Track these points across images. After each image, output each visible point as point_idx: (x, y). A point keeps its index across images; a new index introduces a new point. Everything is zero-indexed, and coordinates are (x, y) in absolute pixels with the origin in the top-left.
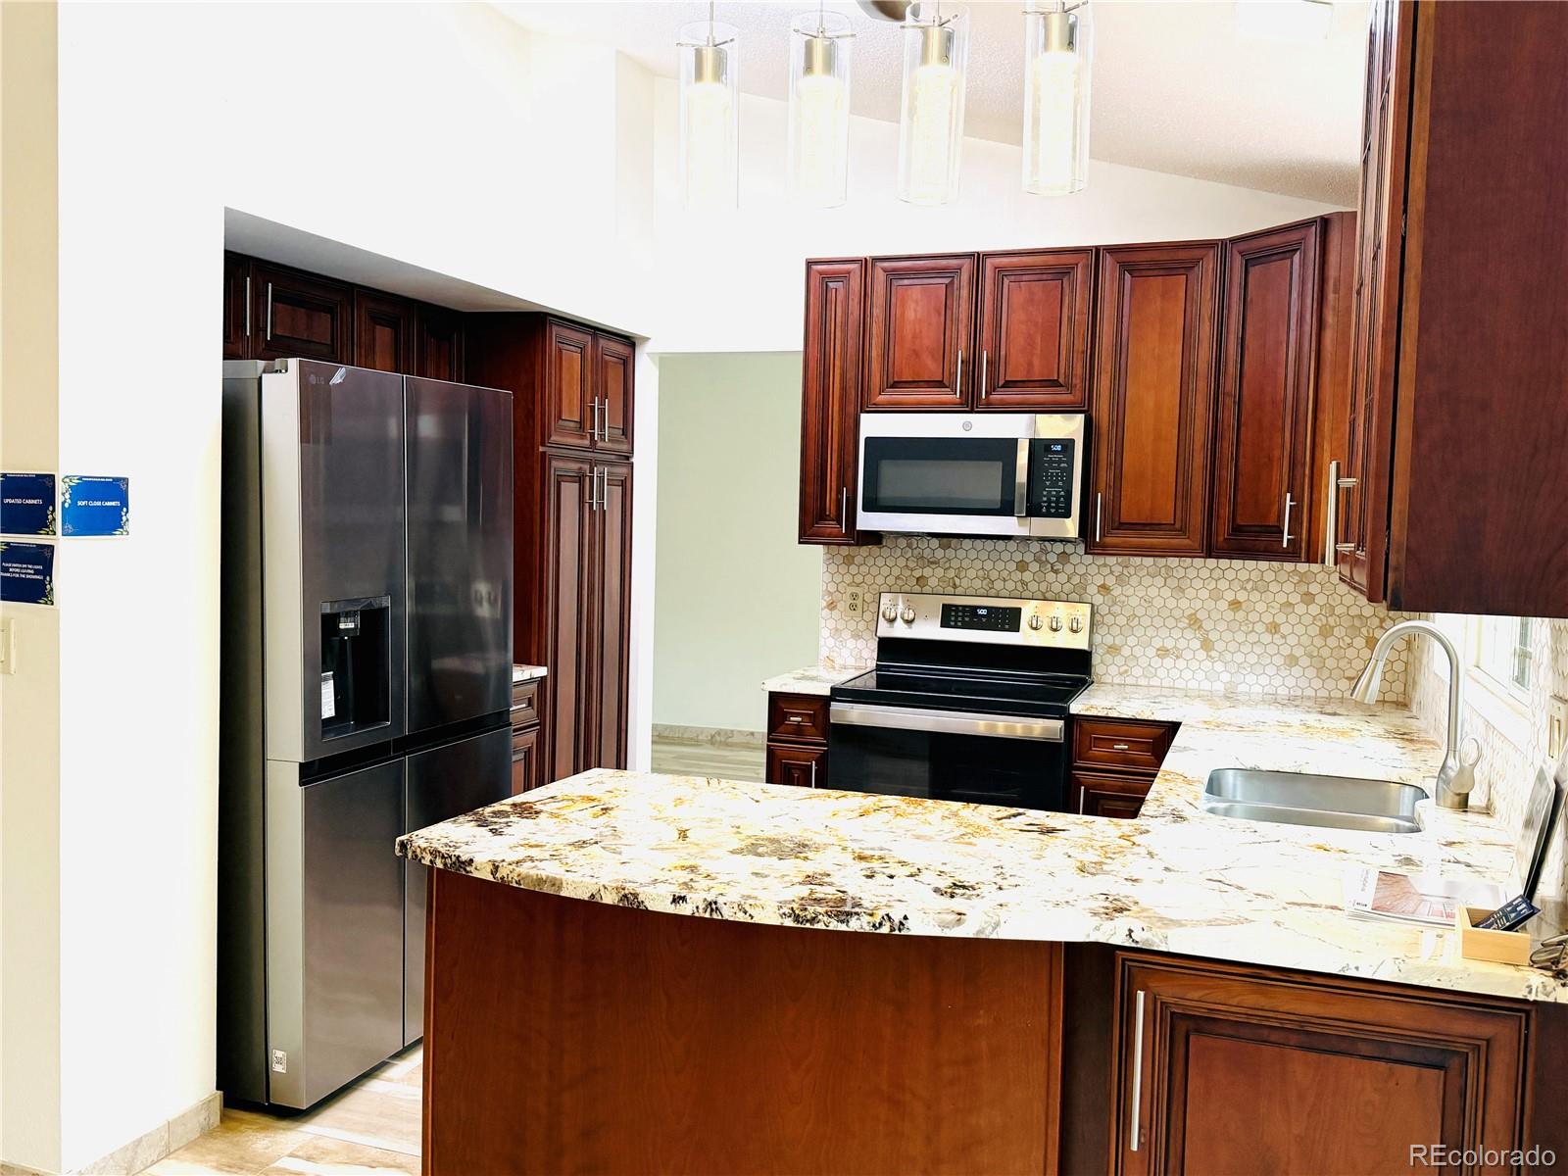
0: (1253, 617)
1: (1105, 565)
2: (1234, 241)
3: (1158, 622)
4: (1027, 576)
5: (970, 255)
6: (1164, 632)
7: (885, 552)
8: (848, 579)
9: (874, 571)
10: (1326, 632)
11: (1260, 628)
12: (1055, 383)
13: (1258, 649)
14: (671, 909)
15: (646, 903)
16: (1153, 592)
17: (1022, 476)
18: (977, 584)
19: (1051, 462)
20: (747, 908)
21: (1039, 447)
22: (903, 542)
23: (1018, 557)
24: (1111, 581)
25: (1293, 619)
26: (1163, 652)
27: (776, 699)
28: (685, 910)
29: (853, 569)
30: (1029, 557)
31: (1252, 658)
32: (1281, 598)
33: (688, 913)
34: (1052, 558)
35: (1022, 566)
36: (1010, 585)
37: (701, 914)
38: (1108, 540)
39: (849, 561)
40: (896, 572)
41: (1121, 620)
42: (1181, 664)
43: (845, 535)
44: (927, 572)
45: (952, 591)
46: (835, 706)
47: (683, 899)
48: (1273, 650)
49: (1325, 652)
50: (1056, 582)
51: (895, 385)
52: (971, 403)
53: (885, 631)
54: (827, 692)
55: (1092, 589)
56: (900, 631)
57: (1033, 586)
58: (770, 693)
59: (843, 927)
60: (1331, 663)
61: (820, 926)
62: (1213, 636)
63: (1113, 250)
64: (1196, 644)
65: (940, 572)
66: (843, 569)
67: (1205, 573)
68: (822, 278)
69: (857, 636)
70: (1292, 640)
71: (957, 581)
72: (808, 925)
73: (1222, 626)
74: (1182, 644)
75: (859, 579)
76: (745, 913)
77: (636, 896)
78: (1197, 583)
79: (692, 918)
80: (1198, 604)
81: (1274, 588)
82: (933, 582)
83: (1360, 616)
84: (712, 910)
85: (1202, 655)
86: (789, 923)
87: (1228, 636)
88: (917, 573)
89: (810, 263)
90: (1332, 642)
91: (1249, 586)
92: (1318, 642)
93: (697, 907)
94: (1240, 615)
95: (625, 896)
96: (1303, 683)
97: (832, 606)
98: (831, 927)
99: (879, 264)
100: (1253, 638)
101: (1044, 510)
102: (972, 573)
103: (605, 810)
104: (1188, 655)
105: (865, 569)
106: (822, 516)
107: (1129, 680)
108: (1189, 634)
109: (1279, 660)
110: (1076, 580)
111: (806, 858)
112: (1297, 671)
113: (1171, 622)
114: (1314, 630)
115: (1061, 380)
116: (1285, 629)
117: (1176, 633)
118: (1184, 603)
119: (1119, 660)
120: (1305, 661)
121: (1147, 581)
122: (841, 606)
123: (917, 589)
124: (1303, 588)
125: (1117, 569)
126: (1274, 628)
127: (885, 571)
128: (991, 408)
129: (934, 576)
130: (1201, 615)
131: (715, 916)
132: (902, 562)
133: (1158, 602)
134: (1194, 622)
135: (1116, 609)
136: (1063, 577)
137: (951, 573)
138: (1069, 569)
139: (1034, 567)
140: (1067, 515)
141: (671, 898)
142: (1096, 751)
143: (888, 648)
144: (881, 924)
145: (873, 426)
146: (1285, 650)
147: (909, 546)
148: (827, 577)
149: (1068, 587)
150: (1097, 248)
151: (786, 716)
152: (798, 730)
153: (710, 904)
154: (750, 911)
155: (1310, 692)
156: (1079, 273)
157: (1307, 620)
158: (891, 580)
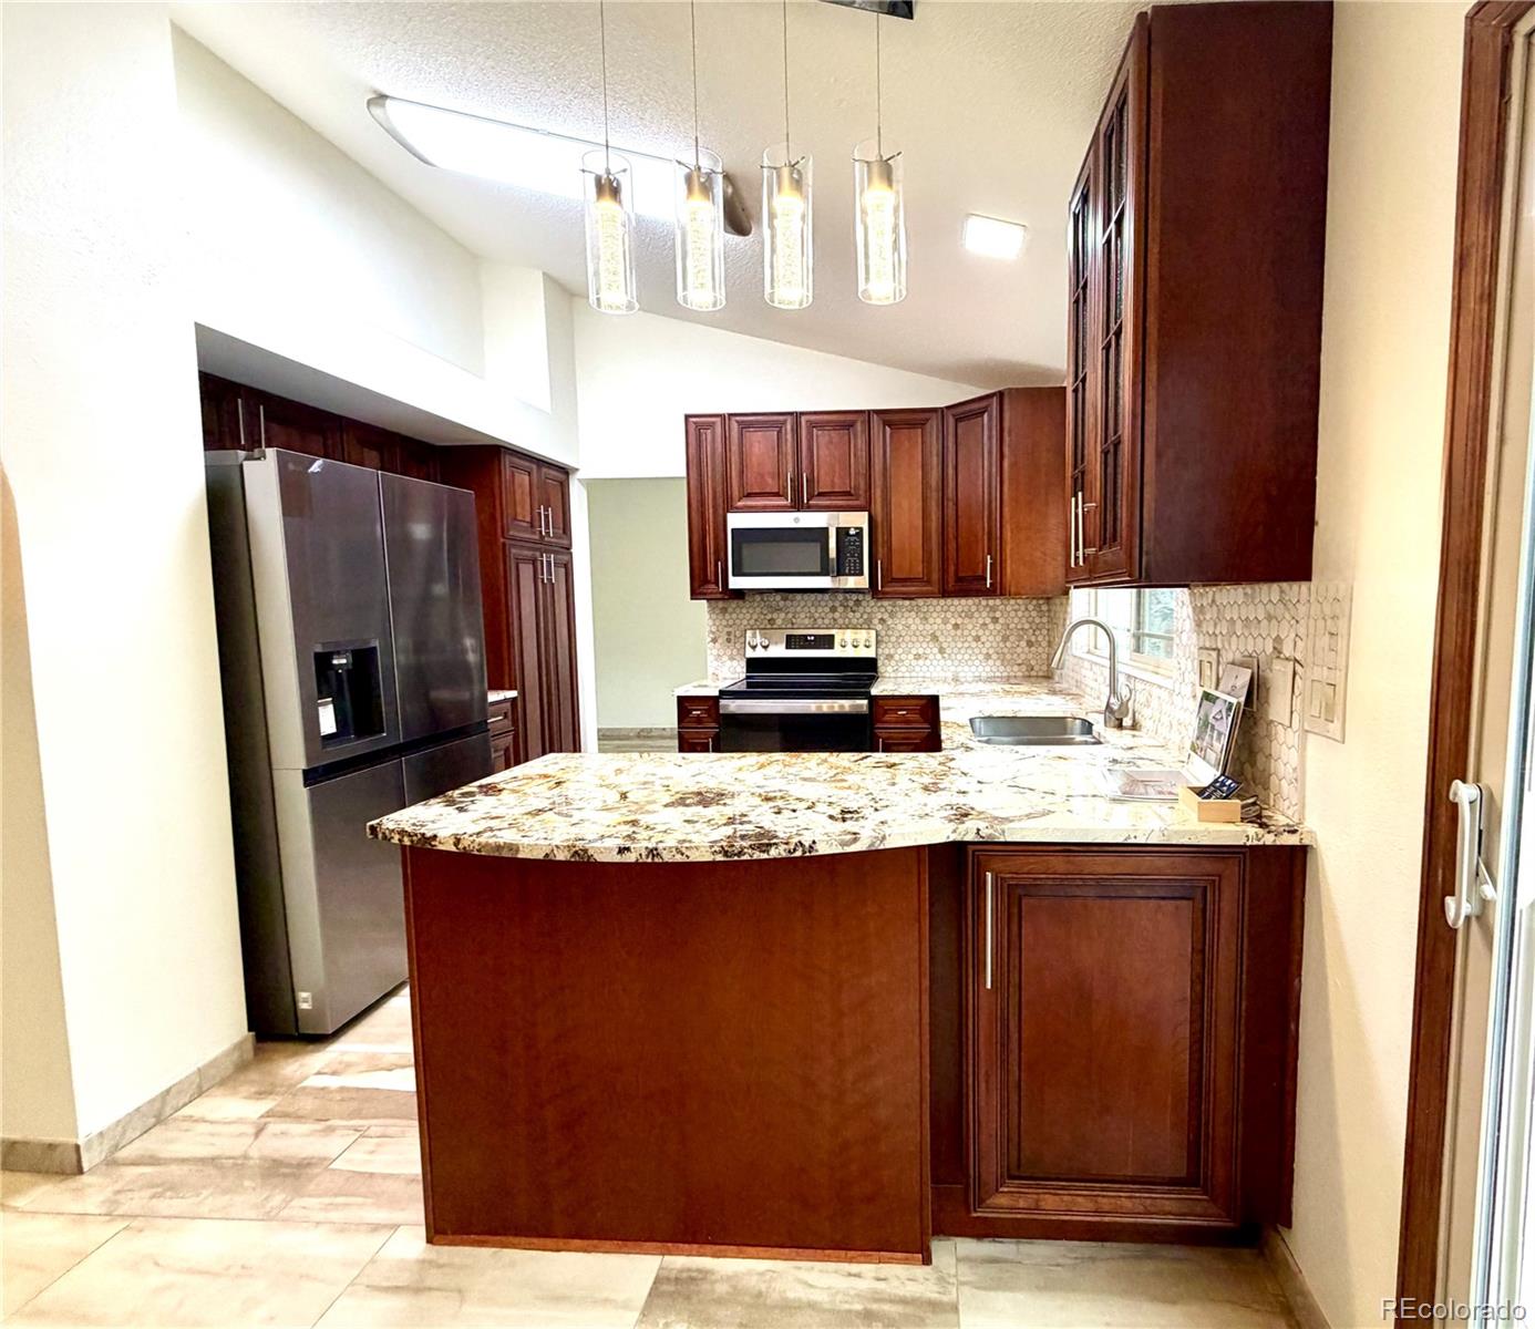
0: (966, 633)
1: (882, 606)
2: (948, 408)
3: (914, 639)
4: (837, 615)
5: (791, 414)
6: (918, 645)
7: (747, 604)
8: (724, 623)
9: (741, 616)
10: (1005, 639)
11: (970, 639)
12: (848, 494)
13: (970, 651)
14: (617, 859)
15: (596, 856)
16: (910, 621)
17: (833, 553)
18: (807, 621)
19: (850, 541)
20: (684, 850)
21: (842, 533)
22: (758, 598)
23: (831, 604)
24: (886, 616)
25: (987, 633)
26: (917, 657)
27: (682, 701)
28: (631, 858)
29: (727, 616)
30: (837, 604)
31: (967, 657)
32: (981, 621)
33: (633, 860)
34: (851, 603)
35: (833, 609)
36: (826, 621)
37: (644, 859)
38: (887, 589)
39: (724, 611)
40: (755, 616)
41: (893, 639)
42: (928, 662)
43: (721, 593)
44: (775, 616)
45: (790, 626)
46: (722, 702)
47: (628, 849)
48: (977, 651)
49: (1006, 650)
50: (854, 618)
51: (749, 495)
52: (798, 506)
53: (750, 654)
54: (717, 694)
55: (876, 621)
56: (760, 653)
57: (840, 621)
58: (678, 697)
59: (765, 856)
60: (1008, 657)
61: (746, 857)
62: (945, 645)
63: (879, 412)
64: (936, 650)
65: (783, 615)
66: (721, 617)
67: (938, 609)
68: (697, 427)
69: (732, 658)
70: (988, 645)
71: (794, 620)
72: (736, 858)
73: (950, 639)
74: (928, 651)
75: (731, 622)
76: (682, 854)
77: (586, 851)
78: (935, 615)
79: (636, 863)
80: (936, 627)
81: (976, 615)
82: (779, 622)
83: (1022, 629)
84: (653, 856)
85: (939, 656)
86: (720, 858)
87: (953, 644)
88: (769, 617)
89: (687, 417)
90: (1008, 644)
91: (963, 615)
92: (1001, 645)
93: (640, 855)
94: (959, 632)
95: (576, 852)
96: (994, 669)
97: (714, 641)
98: (755, 857)
99: (733, 419)
100: (966, 645)
101: (847, 571)
102: (803, 616)
103: (558, 784)
104: (931, 657)
105: (734, 616)
106: (706, 582)
107: (900, 674)
108: (931, 645)
109: (981, 657)
110: (865, 616)
111: (725, 804)
112: (991, 662)
113: (921, 639)
114: (999, 638)
115: (853, 492)
116: (983, 639)
117: (925, 645)
118: (928, 627)
119: (893, 663)
120: (994, 656)
121: (906, 614)
122: (720, 641)
123: (769, 626)
124: (991, 615)
125: (890, 608)
126: (977, 639)
127: (748, 616)
128: (809, 508)
129: (780, 618)
130: (938, 633)
131: (656, 860)
132: (758, 610)
133: (913, 627)
134: (935, 638)
135: (890, 633)
136: (858, 615)
137: (790, 616)
138: (861, 609)
139: (841, 609)
140: (861, 574)
141: (617, 850)
142: (887, 717)
143: (754, 665)
144: (795, 850)
145: (736, 521)
146: (984, 650)
147: (762, 600)
148: (711, 623)
149: (861, 621)
150: (869, 411)
151: (690, 711)
152: (699, 720)
153: (652, 851)
154: (688, 853)
155: (998, 674)
156: (859, 427)
157: (995, 633)
158: (752, 622)
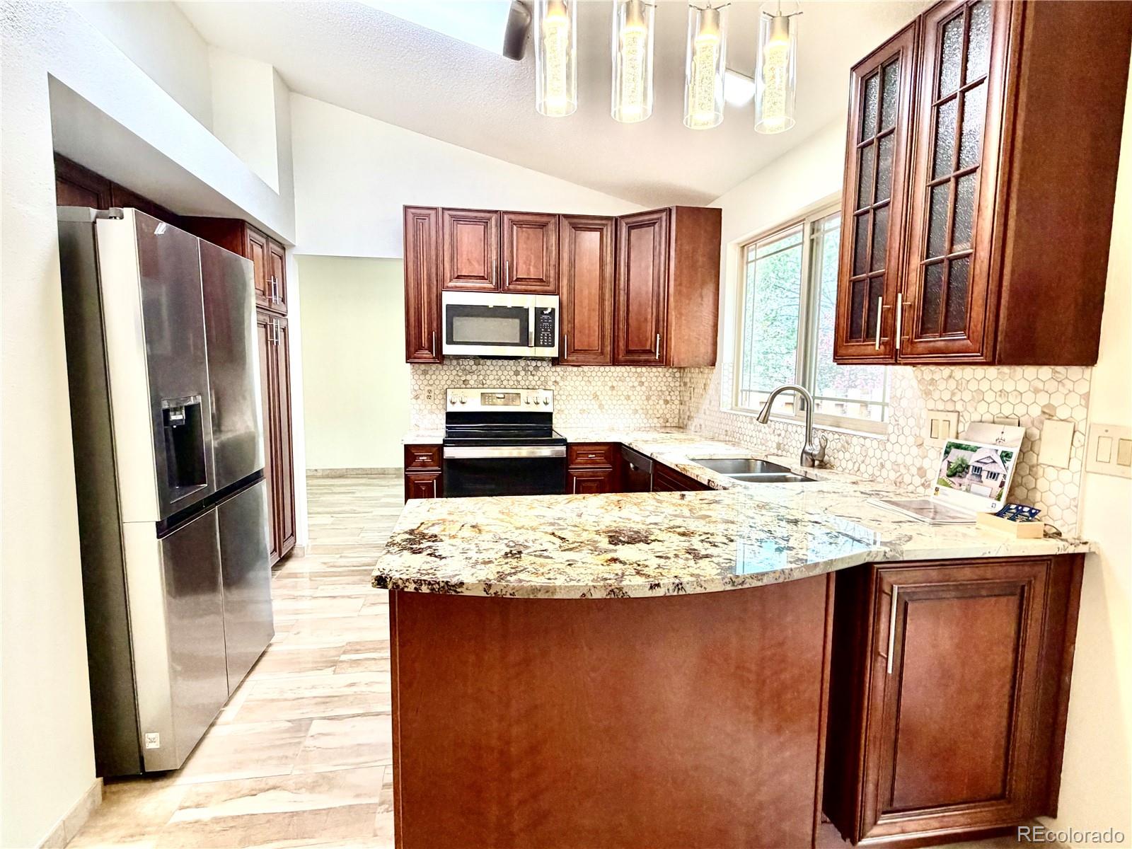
0: (620, 393)
1: (556, 371)
2: (623, 217)
3: (580, 397)
4: (519, 378)
5: (496, 212)
6: (583, 402)
7: (445, 368)
8: (425, 382)
12: (541, 280)
14: (649, 594)
15: (629, 593)
18: (494, 382)
19: (544, 319)
20: (703, 583)
21: (539, 312)
26: (582, 411)
29: (428, 377)
30: (520, 369)
31: (620, 412)
32: (631, 384)
34: (531, 368)
36: (511, 383)
38: (569, 358)
39: (425, 373)
40: (452, 378)
41: (564, 398)
43: (434, 358)
44: (468, 377)
45: (481, 386)
46: (446, 449)
50: (533, 380)
51: (459, 277)
52: (500, 288)
53: (451, 409)
54: (441, 442)
55: (550, 383)
56: (458, 408)
57: (522, 383)
58: (405, 445)
62: (604, 402)
63: (566, 216)
64: (596, 407)
65: (475, 377)
66: (422, 377)
67: (599, 374)
68: (415, 216)
69: (431, 412)
71: (484, 382)
73: (607, 398)
74: (590, 407)
75: (431, 382)
77: (620, 589)
78: (596, 379)
79: (665, 597)
80: (597, 388)
81: (628, 379)
82: (472, 382)
83: (661, 391)
84: (679, 589)
88: (463, 378)
89: (406, 208)
93: (668, 590)
95: (612, 591)
97: (417, 397)
99: (446, 213)
101: (541, 343)
104: (593, 411)
105: (434, 377)
106: (420, 347)
107: (569, 425)
108: (593, 402)
109: (630, 412)
110: (542, 379)
111: (657, 540)
112: (637, 416)
113: (585, 397)
114: (644, 398)
115: (544, 279)
116: (632, 398)
117: (588, 402)
118: (591, 389)
119: (563, 416)
121: (575, 378)
122: (422, 397)
123: (464, 386)
125: (561, 373)
127: (446, 377)
128: (508, 291)
130: (598, 393)
132: (454, 372)
133: (580, 388)
134: (596, 396)
135: (561, 392)
136: (536, 378)
137: (481, 377)
138: (539, 374)
139: (522, 373)
140: (553, 345)
142: (579, 460)
143: (452, 417)
145: (449, 298)
146: (633, 407)
147: (458, 364)
148: (413, 381)
149: (539, 383)
151: (415, 457)
152: (424, 464)
155: (643, 425)
157: (641, 393)
158: (449, 382)
